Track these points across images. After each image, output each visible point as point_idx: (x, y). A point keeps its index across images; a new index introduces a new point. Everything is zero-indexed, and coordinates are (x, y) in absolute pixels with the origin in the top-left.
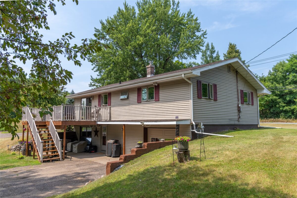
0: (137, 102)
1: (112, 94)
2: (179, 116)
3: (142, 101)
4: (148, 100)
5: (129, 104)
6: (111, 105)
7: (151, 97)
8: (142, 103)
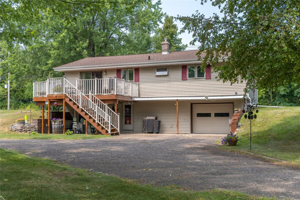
0: (181, 79)
1: (140, 69)
2: (238, 92)
3: (188, 78)
4: (197, 78)
5: (169, 81)
6: (139, 82)
7: (201, 75)
8: (188, 80)
